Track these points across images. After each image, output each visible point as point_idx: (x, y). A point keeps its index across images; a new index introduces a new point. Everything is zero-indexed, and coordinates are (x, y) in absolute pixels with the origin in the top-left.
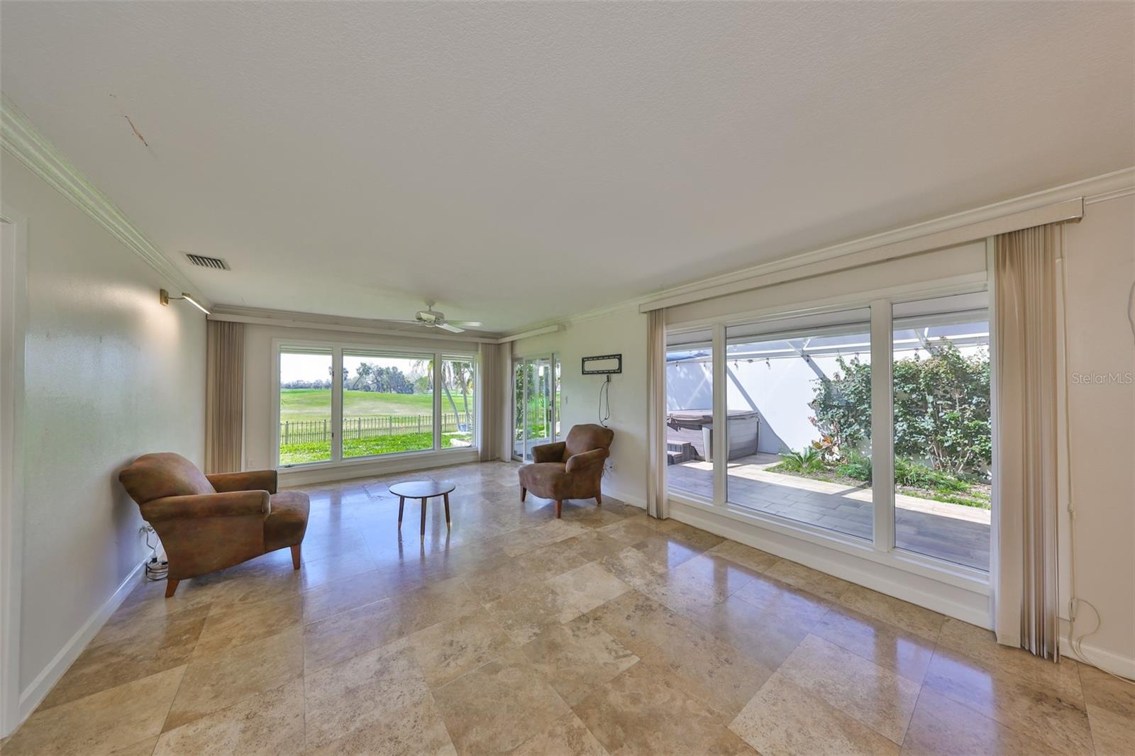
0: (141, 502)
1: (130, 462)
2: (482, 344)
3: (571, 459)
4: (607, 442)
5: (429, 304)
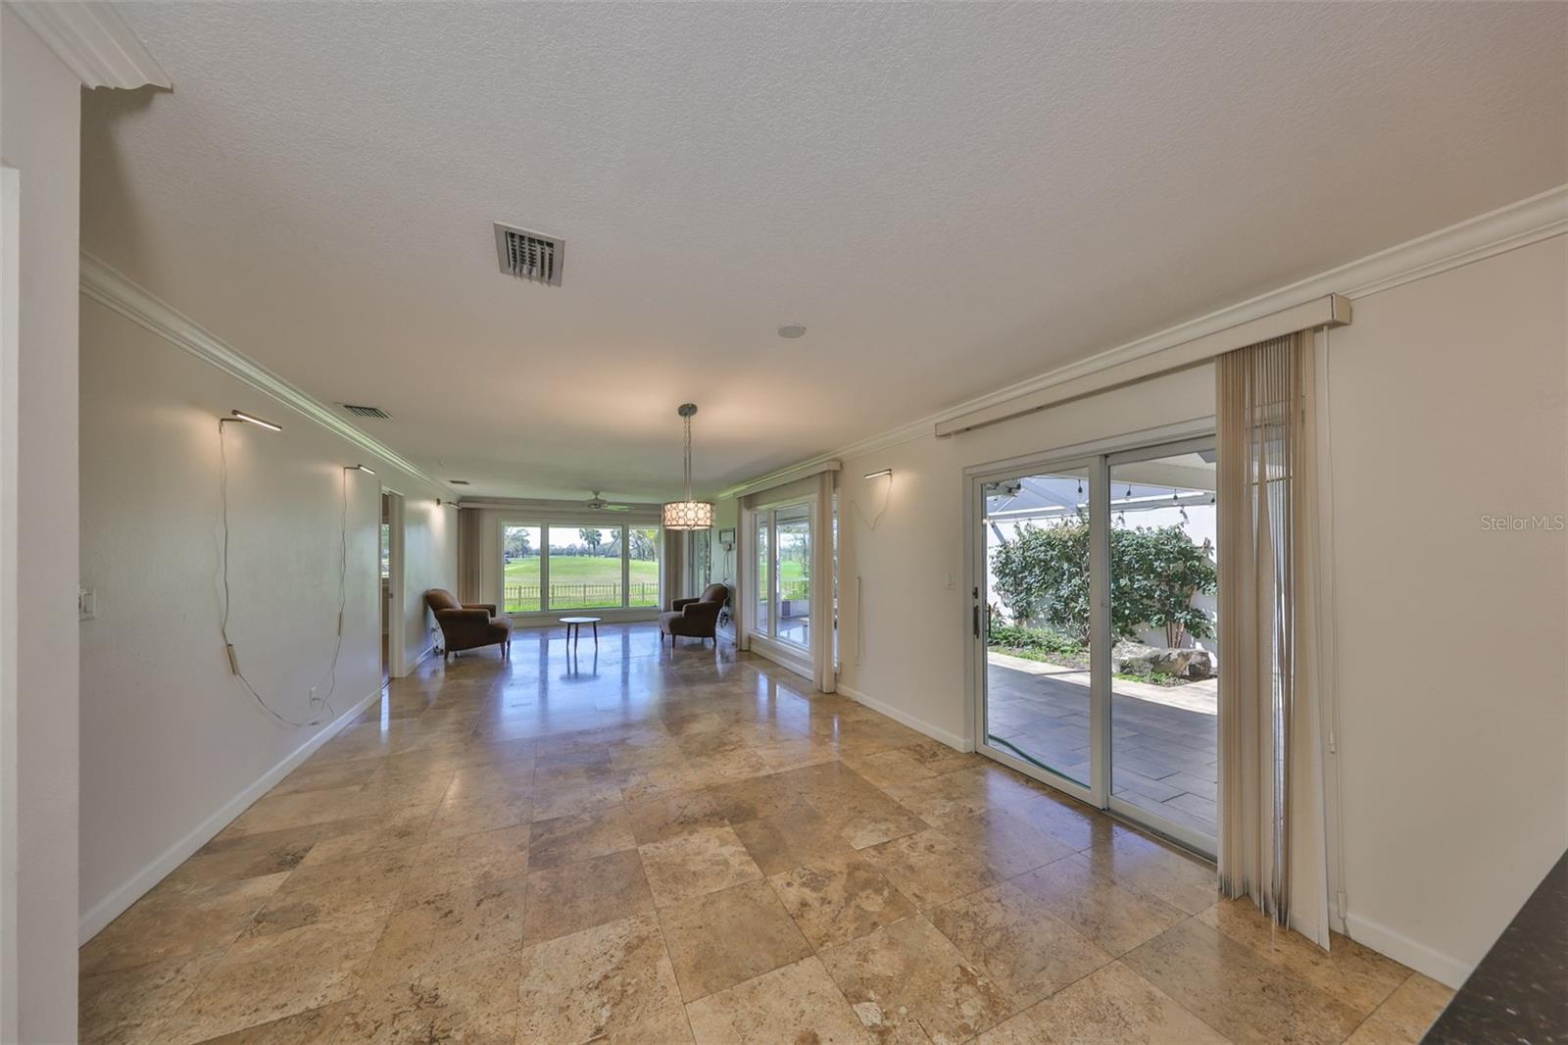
0: (433, 610)
1: (429, 591)
3: (685, 606)
4: (723, 596)
5: (597, 493)
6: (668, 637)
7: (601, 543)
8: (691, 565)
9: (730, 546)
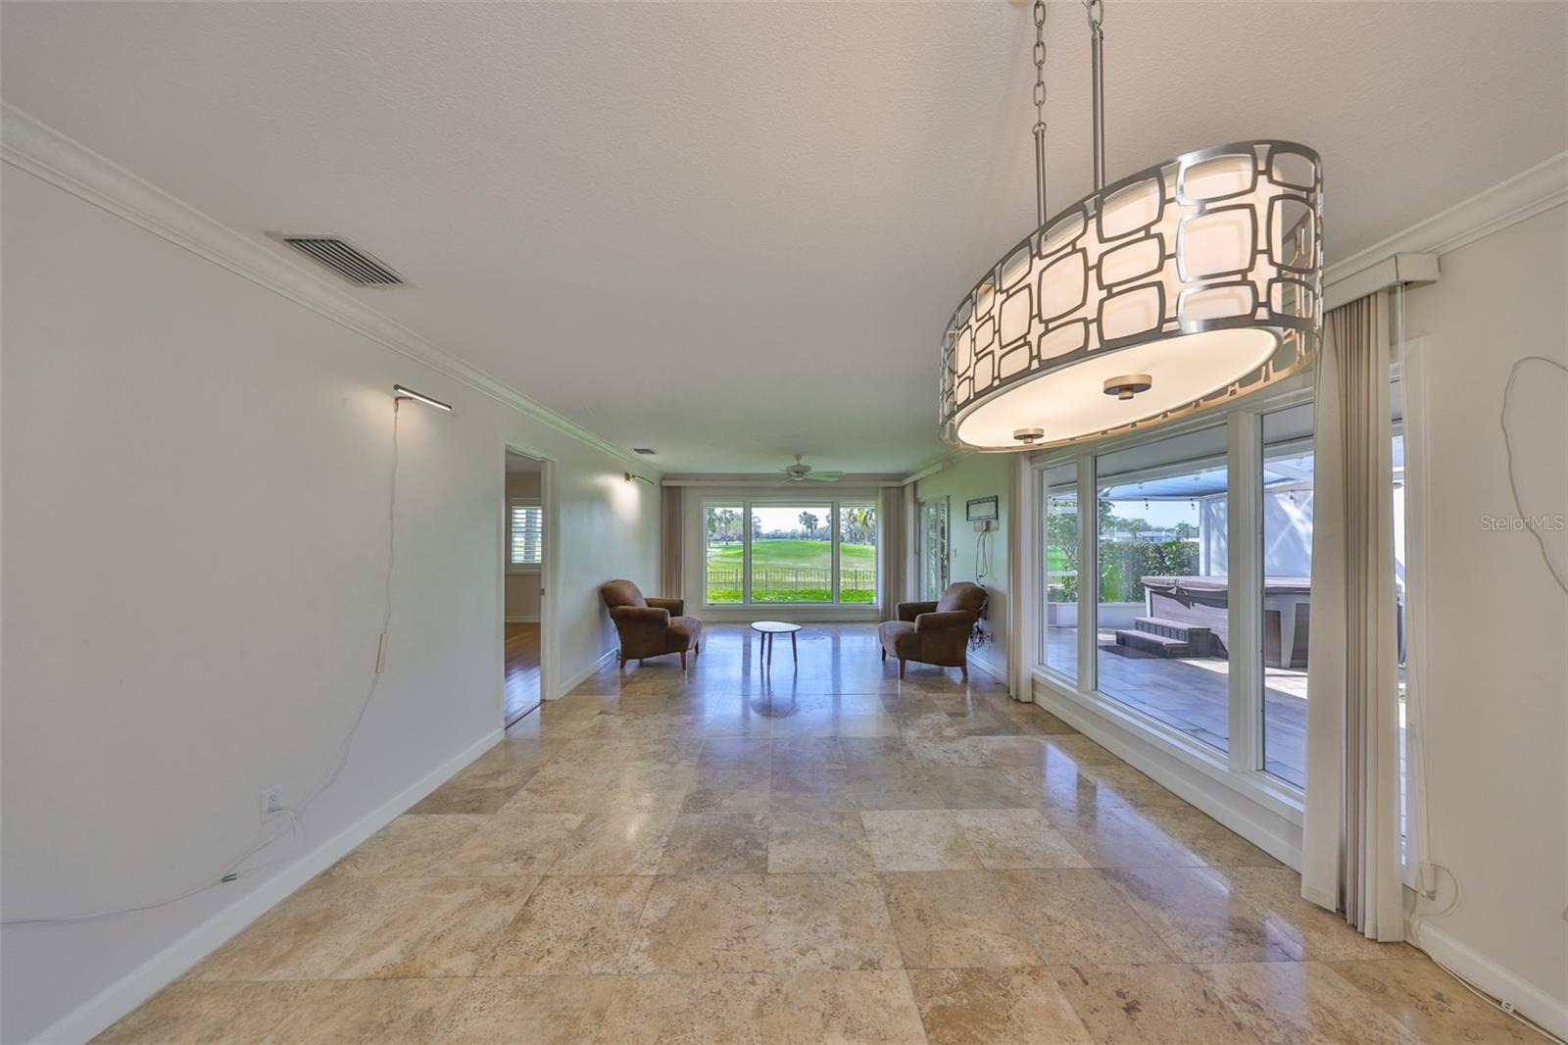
0: (610, 607)
1: (608, 583)
2: (883, 488)
3: (918, 617)
4: (976, 604)
5: (798, 457)
6: (893, 659)
7: (818, 527)
8: (918, 553)
9: (988, 523)
